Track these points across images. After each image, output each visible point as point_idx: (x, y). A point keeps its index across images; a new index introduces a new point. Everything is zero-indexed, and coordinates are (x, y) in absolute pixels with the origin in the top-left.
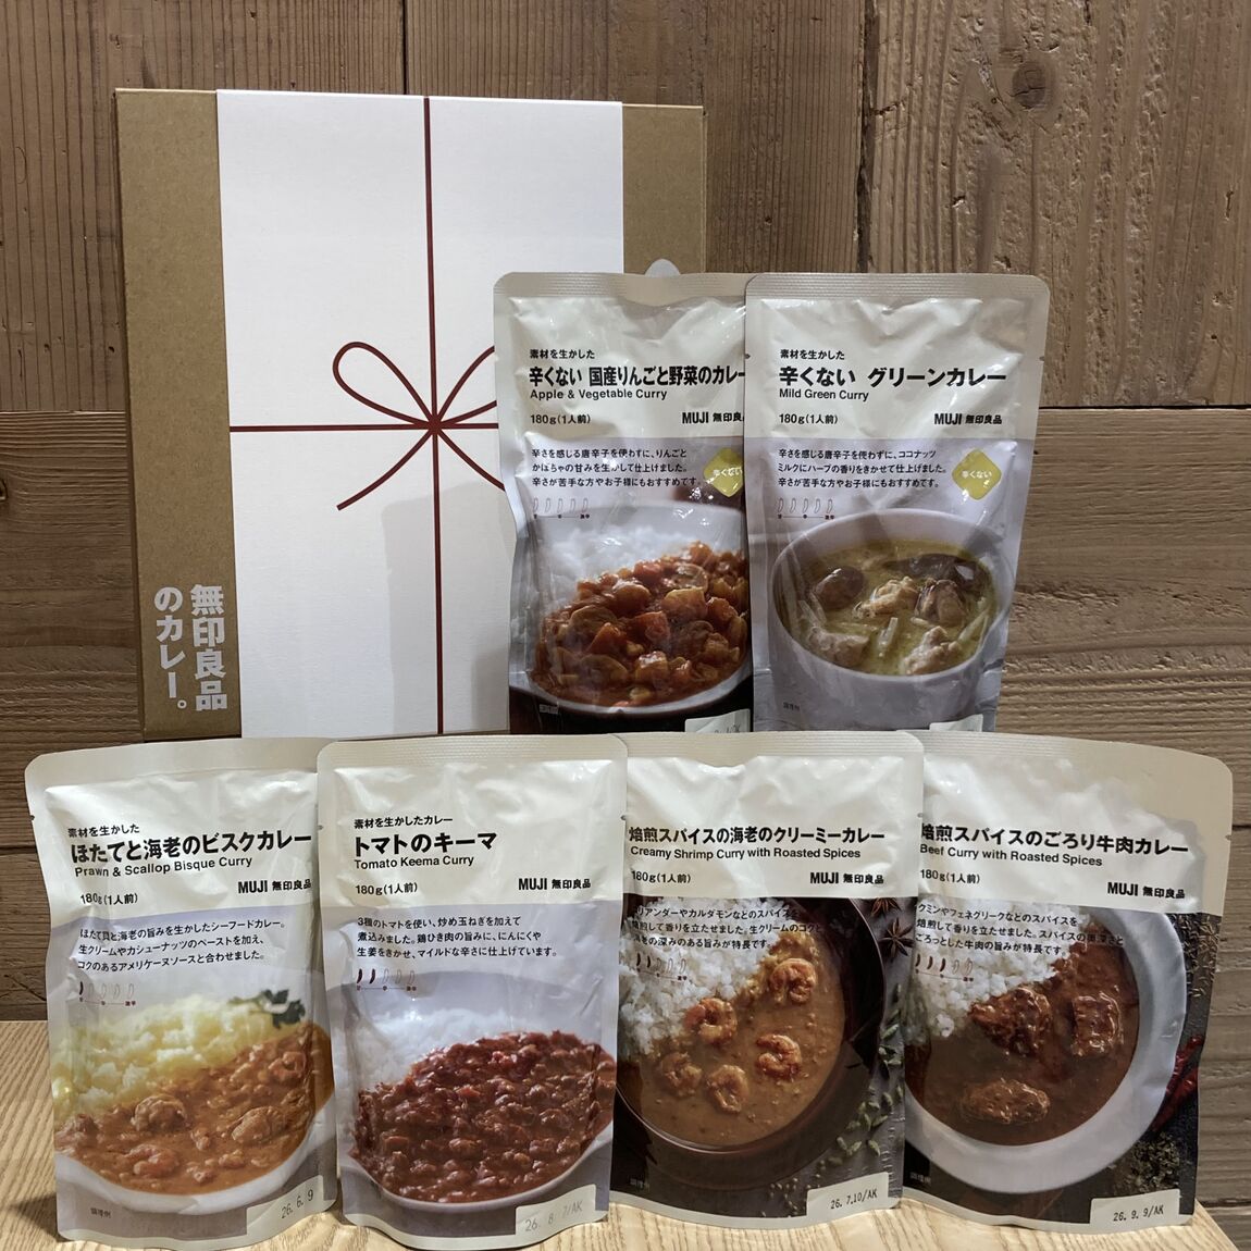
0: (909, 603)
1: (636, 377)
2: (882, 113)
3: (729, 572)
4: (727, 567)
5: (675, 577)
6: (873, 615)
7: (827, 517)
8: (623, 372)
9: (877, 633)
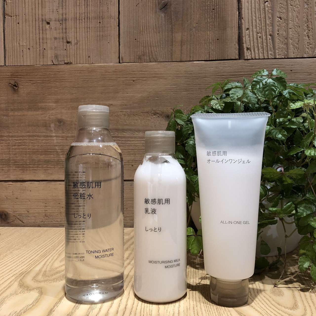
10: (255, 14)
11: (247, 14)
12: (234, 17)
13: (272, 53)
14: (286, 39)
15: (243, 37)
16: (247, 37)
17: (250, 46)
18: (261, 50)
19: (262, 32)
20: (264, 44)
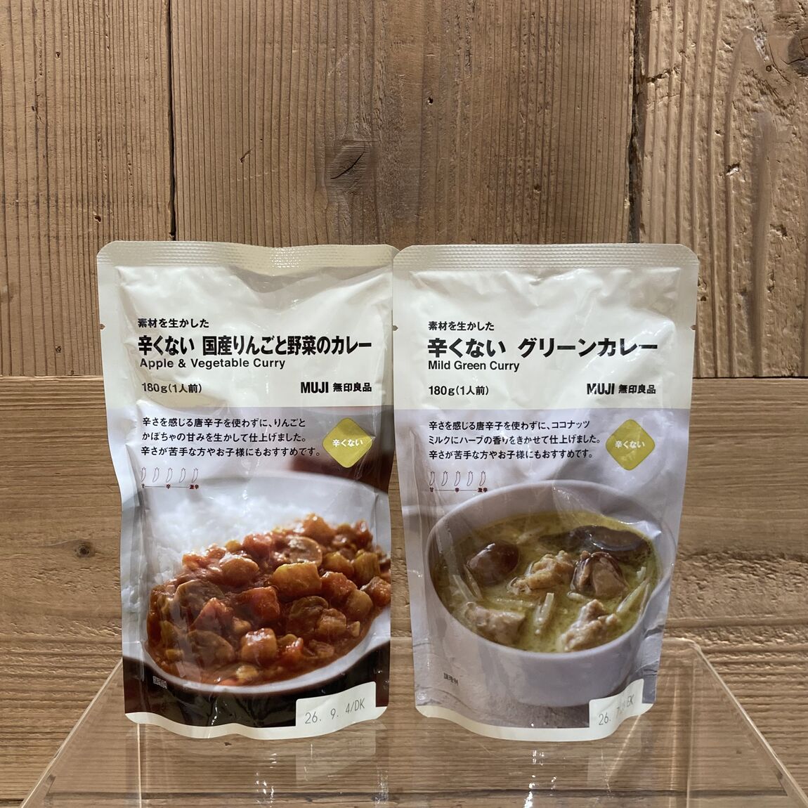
0: (566, 577)
1: (253, 346)
2: (654, 80)
3: (346, 546)
4: (344, 541)
5: (285, 551)
6: (528, 591)
7: (480, 490)
8: (239, 341)
9: (533, 609)
10: (691, 210)
11: (658, 213)
12: (613, 219)
13: (747, 357)
14: (798, 307)
18: (704, 347)
19: (712, 281)
20: (718, 324)
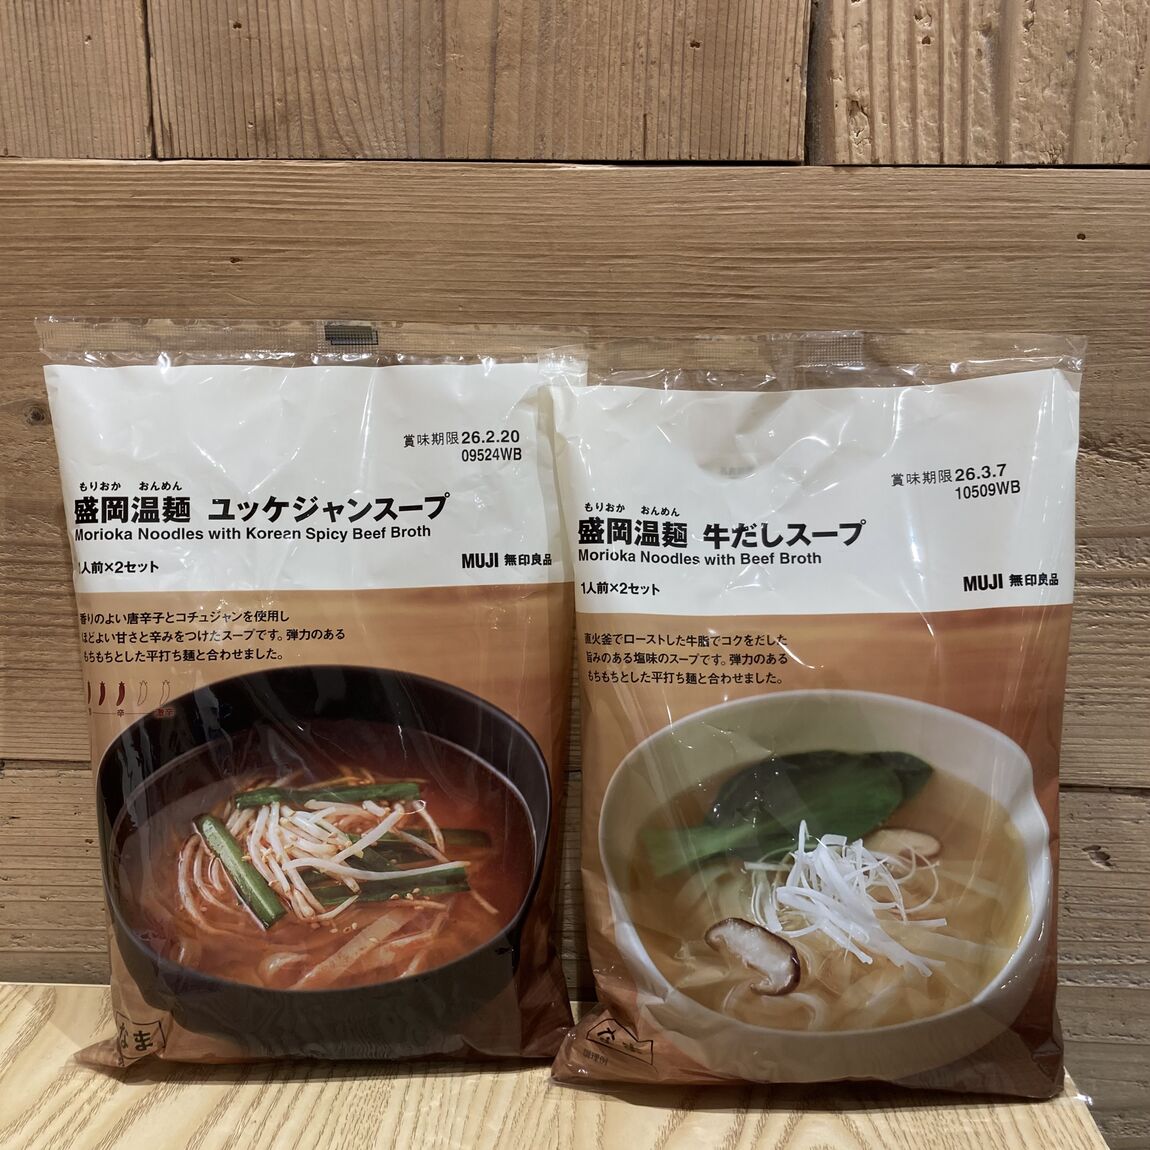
13: (987, 133)
14: (1069, 54)
15: (835, 36)
16: (856, 33)
17: (866, 93)
18: (925, 116)
19: (941, 11)
20: (947, 80)
